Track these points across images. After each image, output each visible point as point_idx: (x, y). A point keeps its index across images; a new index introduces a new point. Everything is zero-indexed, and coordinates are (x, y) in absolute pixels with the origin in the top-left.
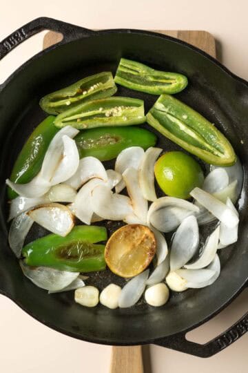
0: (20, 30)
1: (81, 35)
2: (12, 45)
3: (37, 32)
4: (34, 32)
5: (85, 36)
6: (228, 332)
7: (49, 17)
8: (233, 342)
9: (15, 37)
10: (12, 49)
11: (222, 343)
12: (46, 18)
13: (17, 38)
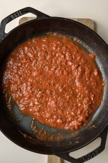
0: (19, 11)
1: (44, 18)
2: (14, 17)
3: (26, 13)
4: (25, 13)
5: (46, 18)
6: (88, 155)
7: (32, 7)
8: (89, 159)
9: (16, 14)
10: (14, 19)
11: (84, 159)
12: (31, 8)
13: (17, 14)
